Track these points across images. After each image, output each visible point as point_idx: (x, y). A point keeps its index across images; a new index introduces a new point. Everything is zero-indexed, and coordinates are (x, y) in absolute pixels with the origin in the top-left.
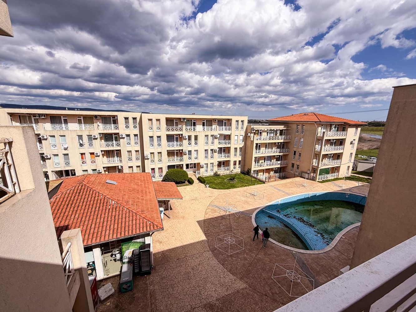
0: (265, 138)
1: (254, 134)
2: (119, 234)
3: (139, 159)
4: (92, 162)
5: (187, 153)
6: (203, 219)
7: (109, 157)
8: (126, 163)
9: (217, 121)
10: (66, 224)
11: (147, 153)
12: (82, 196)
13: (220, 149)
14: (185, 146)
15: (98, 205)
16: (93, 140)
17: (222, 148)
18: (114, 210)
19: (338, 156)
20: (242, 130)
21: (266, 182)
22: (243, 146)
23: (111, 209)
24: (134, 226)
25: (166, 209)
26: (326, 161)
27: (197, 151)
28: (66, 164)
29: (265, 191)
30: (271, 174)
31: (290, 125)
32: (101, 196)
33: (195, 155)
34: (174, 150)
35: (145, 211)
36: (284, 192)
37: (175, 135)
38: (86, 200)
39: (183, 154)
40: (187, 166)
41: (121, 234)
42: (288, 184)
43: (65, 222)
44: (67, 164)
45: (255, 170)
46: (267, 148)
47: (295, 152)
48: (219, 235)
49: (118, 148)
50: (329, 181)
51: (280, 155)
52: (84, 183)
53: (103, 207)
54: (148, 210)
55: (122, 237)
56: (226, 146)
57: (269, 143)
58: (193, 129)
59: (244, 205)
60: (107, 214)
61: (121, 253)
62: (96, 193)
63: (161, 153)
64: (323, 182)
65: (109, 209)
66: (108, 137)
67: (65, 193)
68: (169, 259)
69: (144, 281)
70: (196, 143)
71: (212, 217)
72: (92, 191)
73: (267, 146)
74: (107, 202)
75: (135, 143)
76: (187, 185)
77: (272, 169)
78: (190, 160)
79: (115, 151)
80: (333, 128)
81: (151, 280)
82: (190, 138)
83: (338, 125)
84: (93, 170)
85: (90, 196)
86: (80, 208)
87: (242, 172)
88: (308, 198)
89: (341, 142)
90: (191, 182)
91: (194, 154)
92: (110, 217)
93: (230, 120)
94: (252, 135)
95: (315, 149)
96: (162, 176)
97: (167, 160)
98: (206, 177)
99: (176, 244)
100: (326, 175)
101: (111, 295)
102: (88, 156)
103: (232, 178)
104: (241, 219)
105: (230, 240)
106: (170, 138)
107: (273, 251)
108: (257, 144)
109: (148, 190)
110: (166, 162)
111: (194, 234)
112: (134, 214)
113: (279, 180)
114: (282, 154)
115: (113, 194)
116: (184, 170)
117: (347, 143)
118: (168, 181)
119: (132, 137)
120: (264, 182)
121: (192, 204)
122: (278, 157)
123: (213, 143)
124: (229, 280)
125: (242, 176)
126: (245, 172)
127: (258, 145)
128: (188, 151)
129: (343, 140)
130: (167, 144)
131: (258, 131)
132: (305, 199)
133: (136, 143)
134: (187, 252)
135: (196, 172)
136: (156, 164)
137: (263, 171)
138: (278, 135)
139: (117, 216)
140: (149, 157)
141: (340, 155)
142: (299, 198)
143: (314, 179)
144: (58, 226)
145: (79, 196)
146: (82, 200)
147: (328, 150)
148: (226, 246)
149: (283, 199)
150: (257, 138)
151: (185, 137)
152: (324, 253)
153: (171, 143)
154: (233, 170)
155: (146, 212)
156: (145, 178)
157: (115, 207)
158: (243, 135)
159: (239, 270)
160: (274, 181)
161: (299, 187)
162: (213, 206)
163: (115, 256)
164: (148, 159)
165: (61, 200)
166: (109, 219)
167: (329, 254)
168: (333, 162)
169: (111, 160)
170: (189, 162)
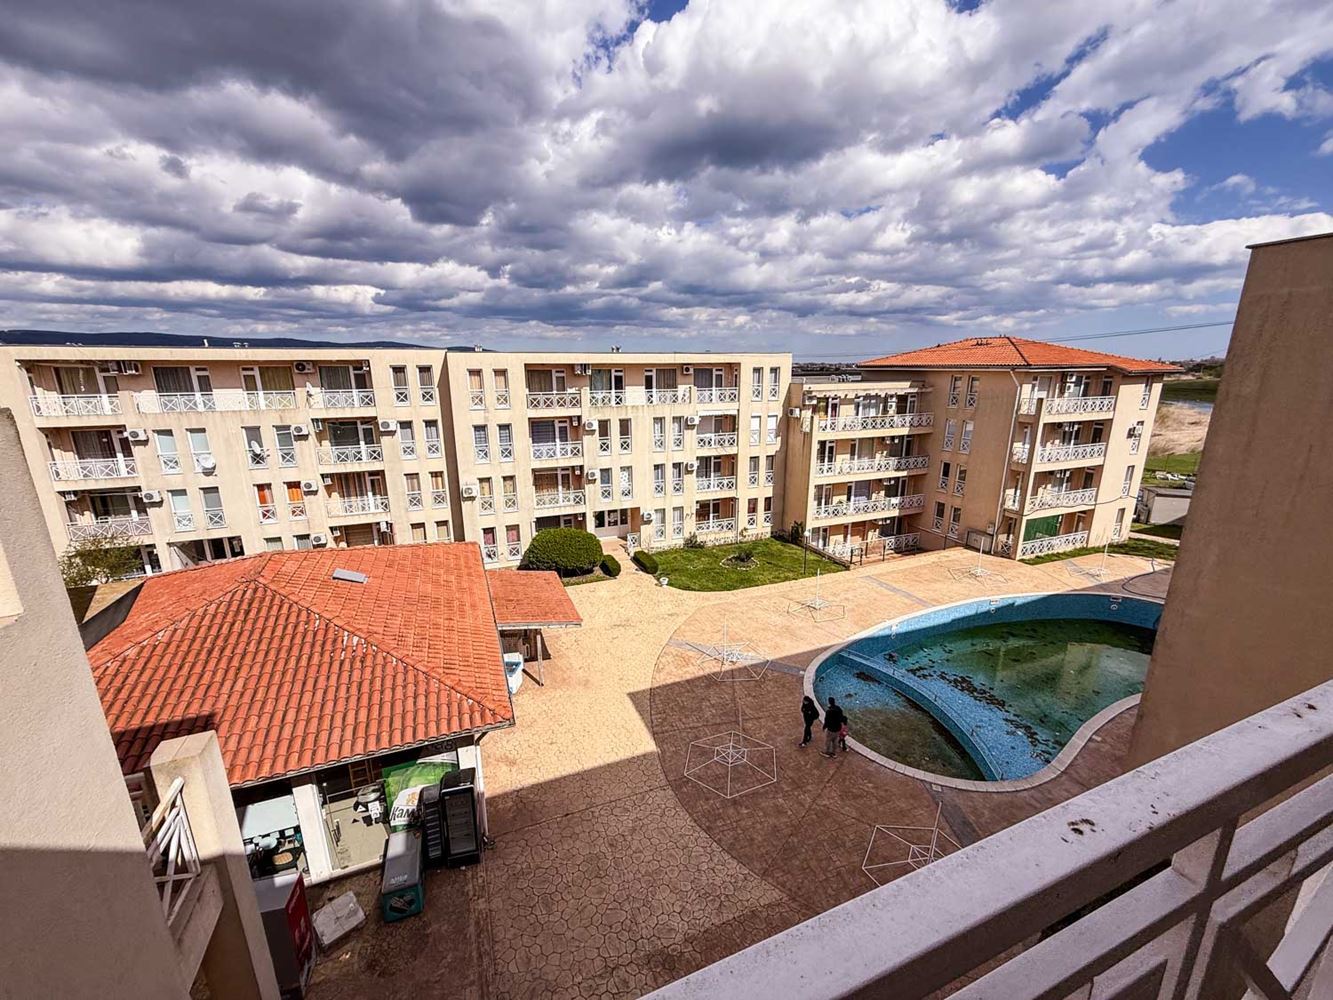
0: (848, 424)
1: (814, 412)
2: (372, 740)
3: (443, 499)
4: (294, 512)
5: (598, 476)
6: (649, 686)
7: (349, 496)
8: (403, 511)
9: (691, 371)
10: (206, 710)
11: (468, 480)
12: (255, 621)
13: (705, 461)
14: (591, 455)
15: (307, 649)
16: (294, 443)
17: (710, 457)
18: (358, 664)
19: (1087, 478)
20: (773, 398)
21: (852, 566)
22: (778, 449)
23: (348, 660)
24: (421, 714)
25: (531, 658)
26: (1047, 493)
27: (628, 469)
28: (211, 519)
29: (850, 596)
30: (869, 540)
31: (931, 379)
32: (318, 622)
33: (625, 485)
34: (556, 469)
35: (457, 667)
36: (909, 596)
37: (556, 421)
38: (267, 634)
39: (584, 480)
40: (600, 518)
41: (378, 739)
42: (926, 571)
43: (201, 706)
44: (217, 518)
45: (819, 528)
46: (856, 457)
47: (947, 466)
48: (697, 738)
49: (376, 466)
50: (1058, 557)
51: (898, 478)
52: (261, 580)
53: (322, 655)
54: (466, 663)
55: (385, 748)
56: (721, 452)
57: (861, 440)
58: (613, 398)
59: (778, 639)
60: (334, 678)
61: (384, 798)
62: (300, 611)
63: (512, 478)
64: (1038, 560)
65: (342, 663)
66: (341, 431)
67: (200, 612)
68: (539, 816)
69: (457, 885)
70: (625, 446)
71: (677, 680)
72: (286, 606)
73: (854, 448)
74: (335, 641)
75: (430, 449)
76: (599, 579)
77: (873, 524)
78: (606, 500)
79: (367, 475)
80: (1072, 385)
81: (480, 881)
82: (604, 426)
83: (1089, 374)
84: (300, 537)
85: (282, 621)
86: (248, 660)
87: (777, 536)
88: (988, 613)
89: (1096, 432)
90: (611, 569)
91: (619, 480)
92: (343, 688)
93: (733, 369)
94: (807, 414)
95: (1011, 454)
96: (518, 551)
97: (535, 500)
98: (660, 553)
99: (561, 769)
100: (1047, 540)
101: (356, 929)
102: (280, 493)
103: (744, 554)
104: (769, 686)
105: (731, 752)
106: (541, 430)
107: (870, 785)
108: (823, 444)
109: (467, 598)
110: (531, 507)
111: (619, 734)
112: (422, 677)
113: (894, 558)
114: (905, 473)
115: (355, 613)
116: (589, 530)
117: (1118, 434)
118: (538, 569)
119: (419, 428)
120: (845, 566)
121: (615, 641)
122: (893, 482)
123: (679, 442)
124: (728, 879)
125: (777, 546)
126: (786, 535)
127: (828, 445)
128: (601, 470)
129: (1102, 424)
130: (532, 450)
131: (826, 399)
132: (977, 616)
133: (432, 449)
134: (595, 792)
135: (629, 538)
136: (500, 514)
137: (844, 529)
138: (892, 411)
139: (366, 684)
140: (476, 490)
141: (1092, 474)
142: (958, 615)
143: (1007, 553)
144: (180, 718)
145: (245, 621)
146: (256, 636)
147: (1054, 460)
148: (720, 771)
149: (906, 617)
150: (823, 424)
151: (591, 424)
152: (1033, 788)
153: (544, 447)
154: (745, 529)
155: (461, 668)
156: (462, 562)
157: (362, 655)
158: (776, 416)
159: (759, 847)
160: (879, 560)
161: (959, 581)
162: (680, 645)
163: (364, 809)
164: (472, 499)
165: (190, 635)
166: (343, 693)
167: (1050, 792)
168: (1071, 497)
169: (354, 504)
170: (604, 506)
